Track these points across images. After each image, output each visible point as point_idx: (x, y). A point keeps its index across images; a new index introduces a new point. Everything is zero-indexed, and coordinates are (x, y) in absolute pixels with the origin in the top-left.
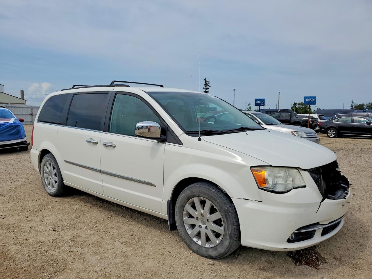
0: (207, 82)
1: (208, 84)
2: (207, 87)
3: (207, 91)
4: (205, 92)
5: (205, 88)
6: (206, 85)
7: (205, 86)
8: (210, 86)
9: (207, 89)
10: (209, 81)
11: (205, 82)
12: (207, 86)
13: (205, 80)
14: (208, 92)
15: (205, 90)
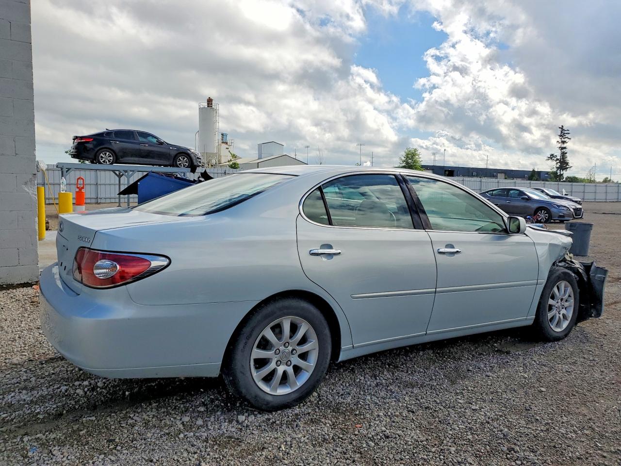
0: (565, 132)
1: (567, 135)
2: (563, 140)
3: (563, 146)
4: (560, 148)
5: (560, 142)
6: (562, 136)
7: (561, 139)
8: (570, 139)
9: (563, 142)
10: (568, 130)
11: (562, 132)
12: (564, 138)
13: (562, 128)
14: (565, 148)
15: (559, 145)
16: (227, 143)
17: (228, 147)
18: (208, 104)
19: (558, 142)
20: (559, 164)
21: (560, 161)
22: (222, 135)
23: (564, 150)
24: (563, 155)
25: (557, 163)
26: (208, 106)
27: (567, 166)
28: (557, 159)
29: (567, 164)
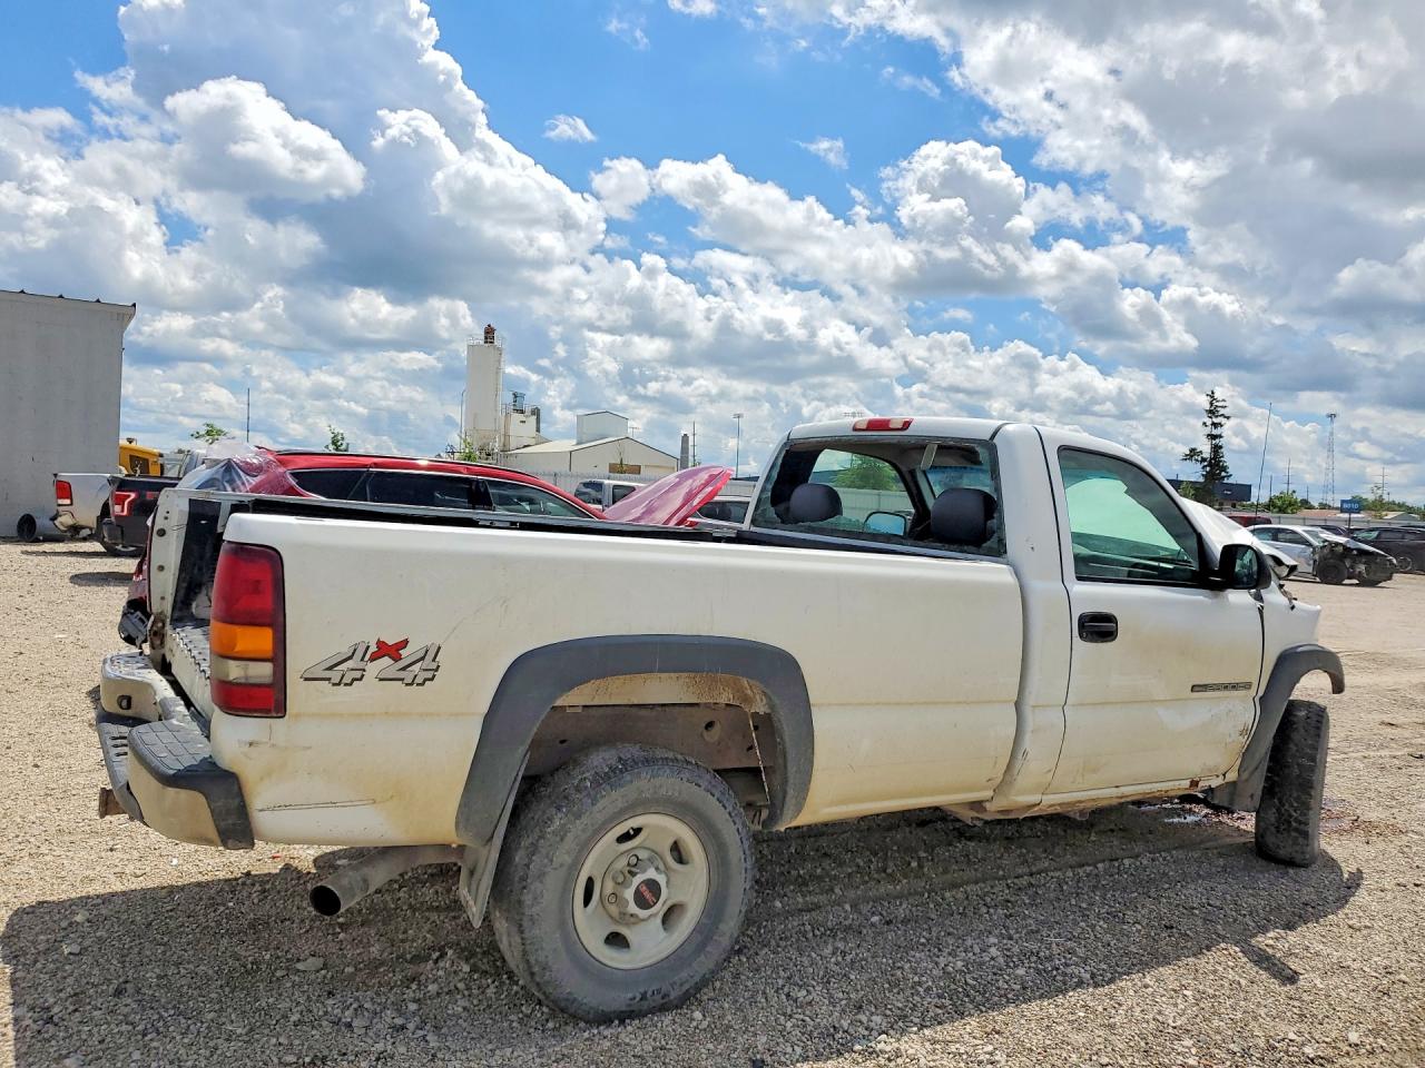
0: (1219, 404)
1: (1221, 412)
2: (1216, 420)
3: (1215, 432)
4: (1208, 436)
5: (1209, 422)
6: (1212, 412)
7: (1211, 418)
8: (1228, 418)
9: (1215, 425)
10: (1224, 400)
11: (1211, 404)
12: (1217, 417)
13: (1212, 395)
14: (1220, 436)
15: (1208, 430)
16: (522, 412)
17: (523, 419)
18: (486, 338)
19: (1204, 423)
20: (1208, 469)
21: (1210, 461)
22: (515, 396)
23: (1217, 441)
24: (1216, 449)
25: (1204, 467)
26: (486, 342)
27: (1223, 474)
28: (1204, 460)
29: (1224, 469)
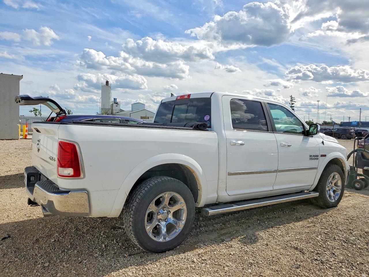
0: (293, 99)
1: (294, 100)
2: (292, 103)
4: (291, 106)
5: (291, 103)
6: (292, 101)
8: (295, 102)
9: (292, 104)
11: (291, 99)
13: (291, 96)
14: (294, 107)
15: (291, 105)
17: (117, 105)
18: (106, 84)
19: (290, 103)
22: (114, 99)
23: (293, 108)
